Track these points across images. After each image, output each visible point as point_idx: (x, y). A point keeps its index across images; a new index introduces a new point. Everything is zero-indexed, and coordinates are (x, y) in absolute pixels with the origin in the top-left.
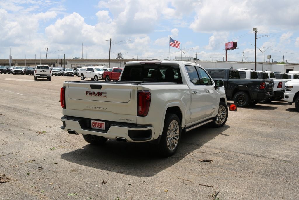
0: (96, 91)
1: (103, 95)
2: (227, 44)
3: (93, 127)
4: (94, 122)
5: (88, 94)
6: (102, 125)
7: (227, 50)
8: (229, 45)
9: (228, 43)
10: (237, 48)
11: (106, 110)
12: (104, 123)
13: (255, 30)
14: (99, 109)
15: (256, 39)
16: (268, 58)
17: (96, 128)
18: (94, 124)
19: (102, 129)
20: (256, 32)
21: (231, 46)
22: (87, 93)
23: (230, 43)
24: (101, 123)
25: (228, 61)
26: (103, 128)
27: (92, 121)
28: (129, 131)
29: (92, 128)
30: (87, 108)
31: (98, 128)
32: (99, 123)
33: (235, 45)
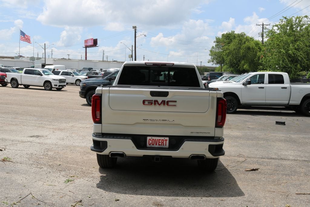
0: (160, 99)
1: (170, 103)
2: (86, 41)
3: (150, 145)
4: (152, 139)
5: (146, 103)
6: (165, 141)
7: (86, 47)
8: (89, 42)
9: (88, 40)
10: (97, 46)
11: (173, 123)
12: (167, 139)
13: (135, 28)
14: (162, 122)
15: (135, 37)
16: (129, 58)
17: (155, 146)
18: (151, 142)
19: (164, 146)
20: (135, 30)
21: (91, 43)
22: (144, 102)
23: (89, 40)
24: (162, 140)
25: (87, 59)
26: (166, 145)
27: (148, 138)
28: (210, 146)
29: (147, 147)
30: (143, 121)
31: (157, 146)
32: (160, 140)
33: (95, 43)
